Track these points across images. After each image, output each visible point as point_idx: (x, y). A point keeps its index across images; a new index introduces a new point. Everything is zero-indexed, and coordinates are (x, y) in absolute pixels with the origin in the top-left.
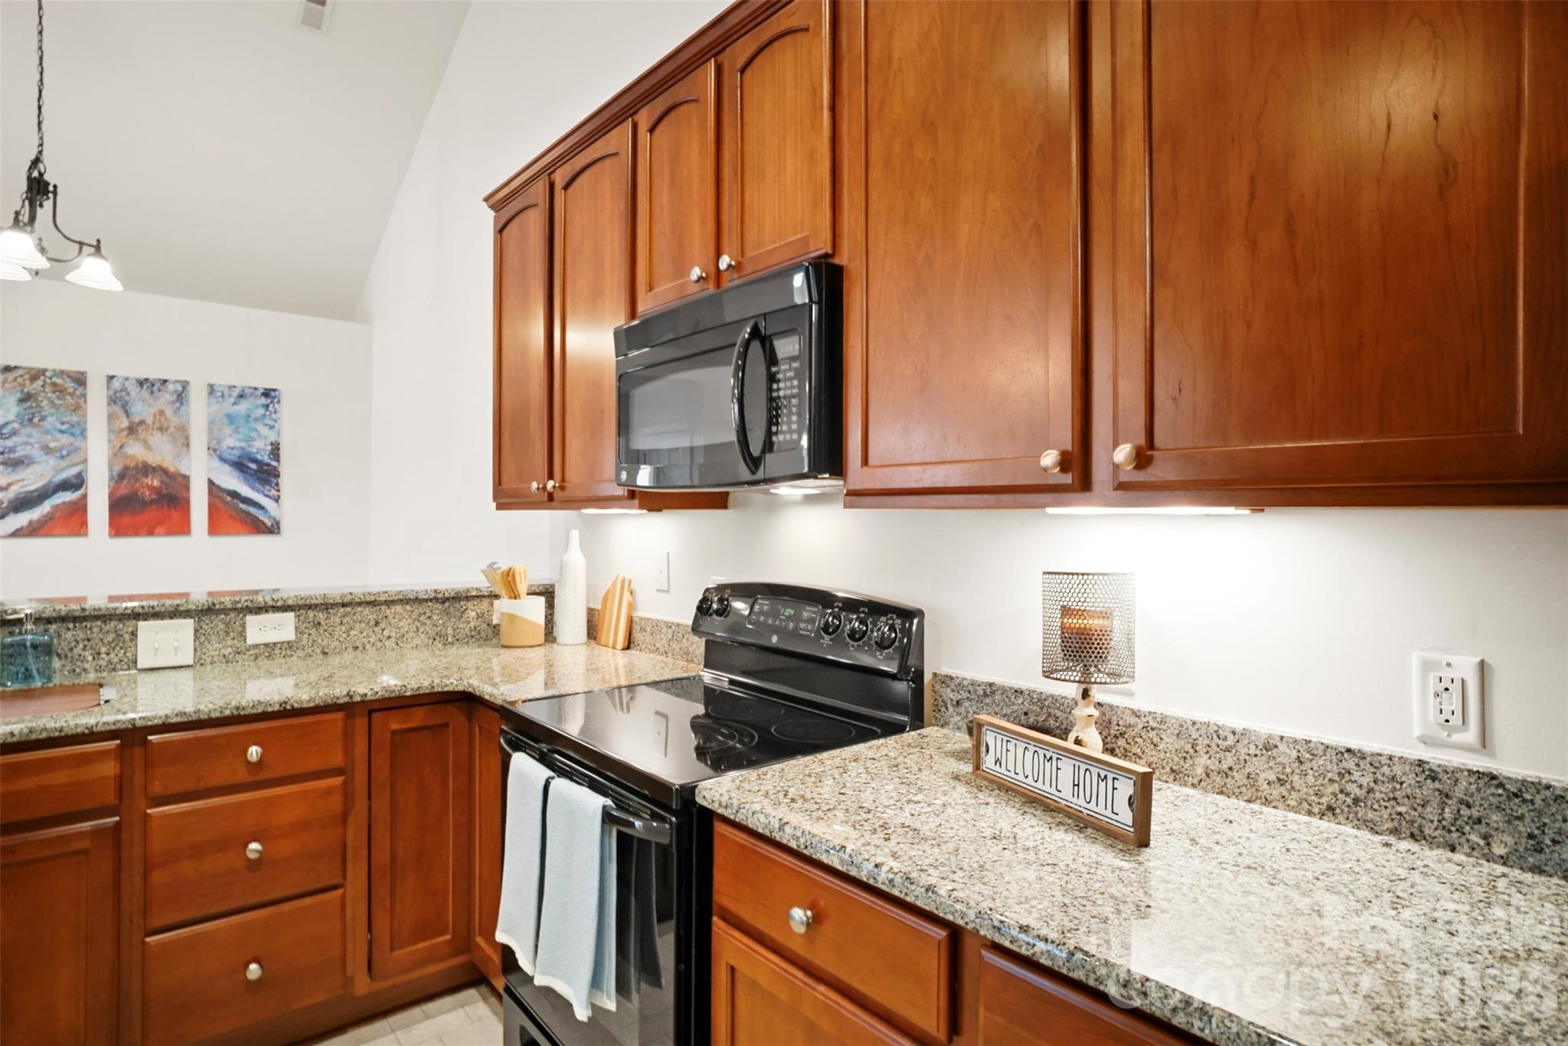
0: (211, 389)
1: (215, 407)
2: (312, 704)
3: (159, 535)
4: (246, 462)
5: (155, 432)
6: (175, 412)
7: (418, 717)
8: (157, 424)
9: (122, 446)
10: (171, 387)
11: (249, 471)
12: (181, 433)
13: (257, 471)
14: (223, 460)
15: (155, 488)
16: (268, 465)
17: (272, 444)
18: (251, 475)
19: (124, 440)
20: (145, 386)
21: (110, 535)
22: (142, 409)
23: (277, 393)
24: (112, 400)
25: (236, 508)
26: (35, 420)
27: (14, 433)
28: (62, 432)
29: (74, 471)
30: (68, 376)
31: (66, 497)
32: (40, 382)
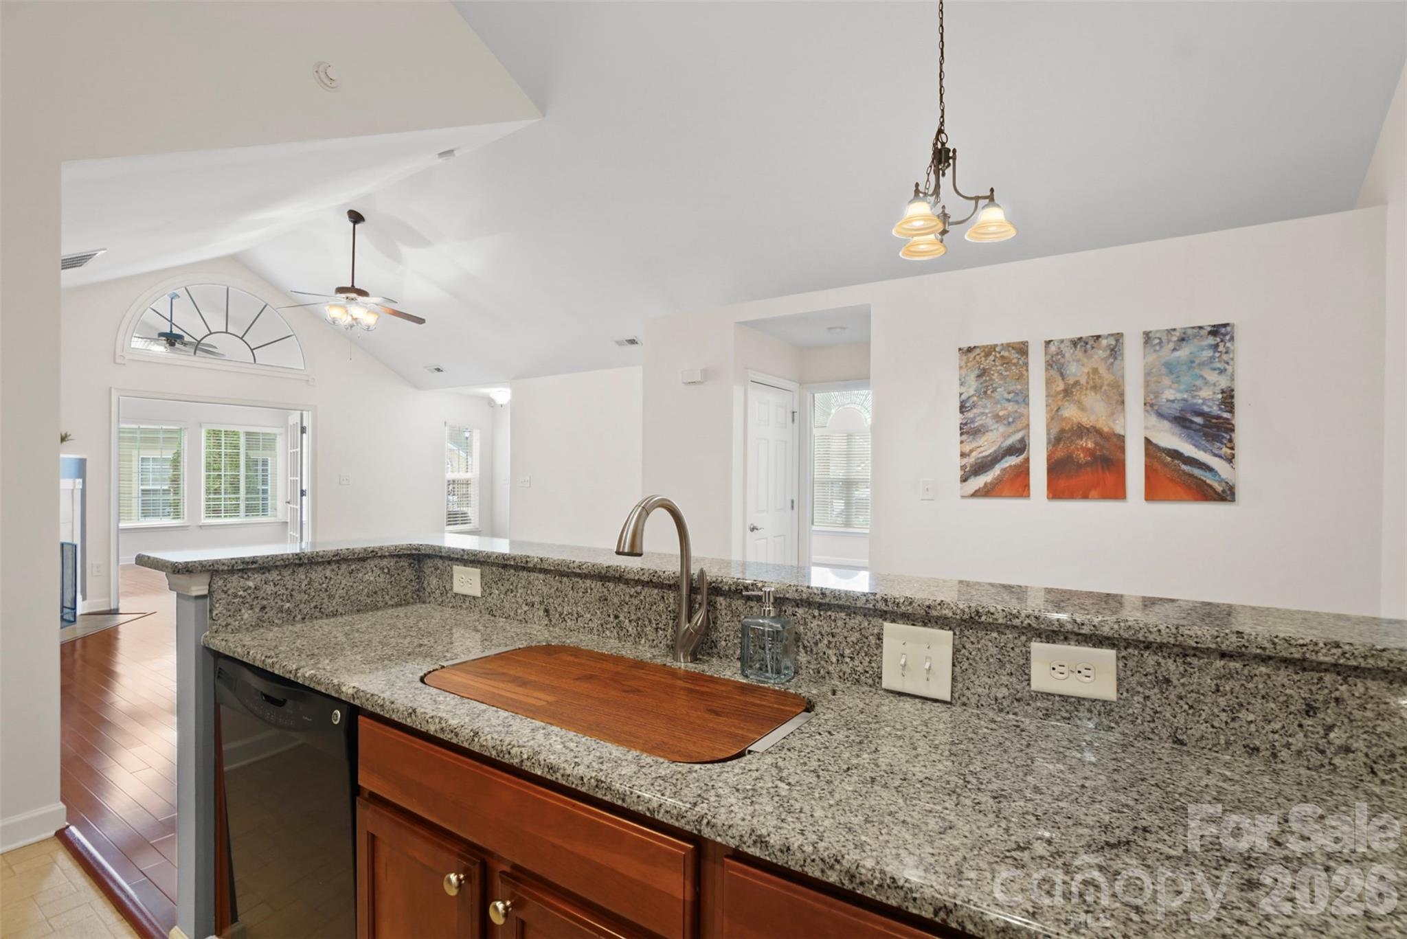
0: (1147, 336)
1: (1151, 358)
3: (1093, 498)
4: (1189, 416)
5: (1088, 392)
6: (1109, 369)
8: (1091, 384)
9: (1059, 409)
10: (1104, 342)
11: (1193, 426)
12: (1115, 391)
13: (1204, 426)
14: (1161, 415)
15: (1089, 449)
16: (1218, 417)
17: (1223, 392)
18: (1197, 431)
19: (1060, 403)
20: (1079, 346)
21: (1048, 498)
22: (1076, 371)
23: (1229, 329)
24: (1049, 365)
25: (1179, 470)
26: (989, 392)
27: (974, 406)
28: (1009, 400)
29: (1018, 436)
30: (1013, 348)
31: (1012, 461)
32: (992, 358)
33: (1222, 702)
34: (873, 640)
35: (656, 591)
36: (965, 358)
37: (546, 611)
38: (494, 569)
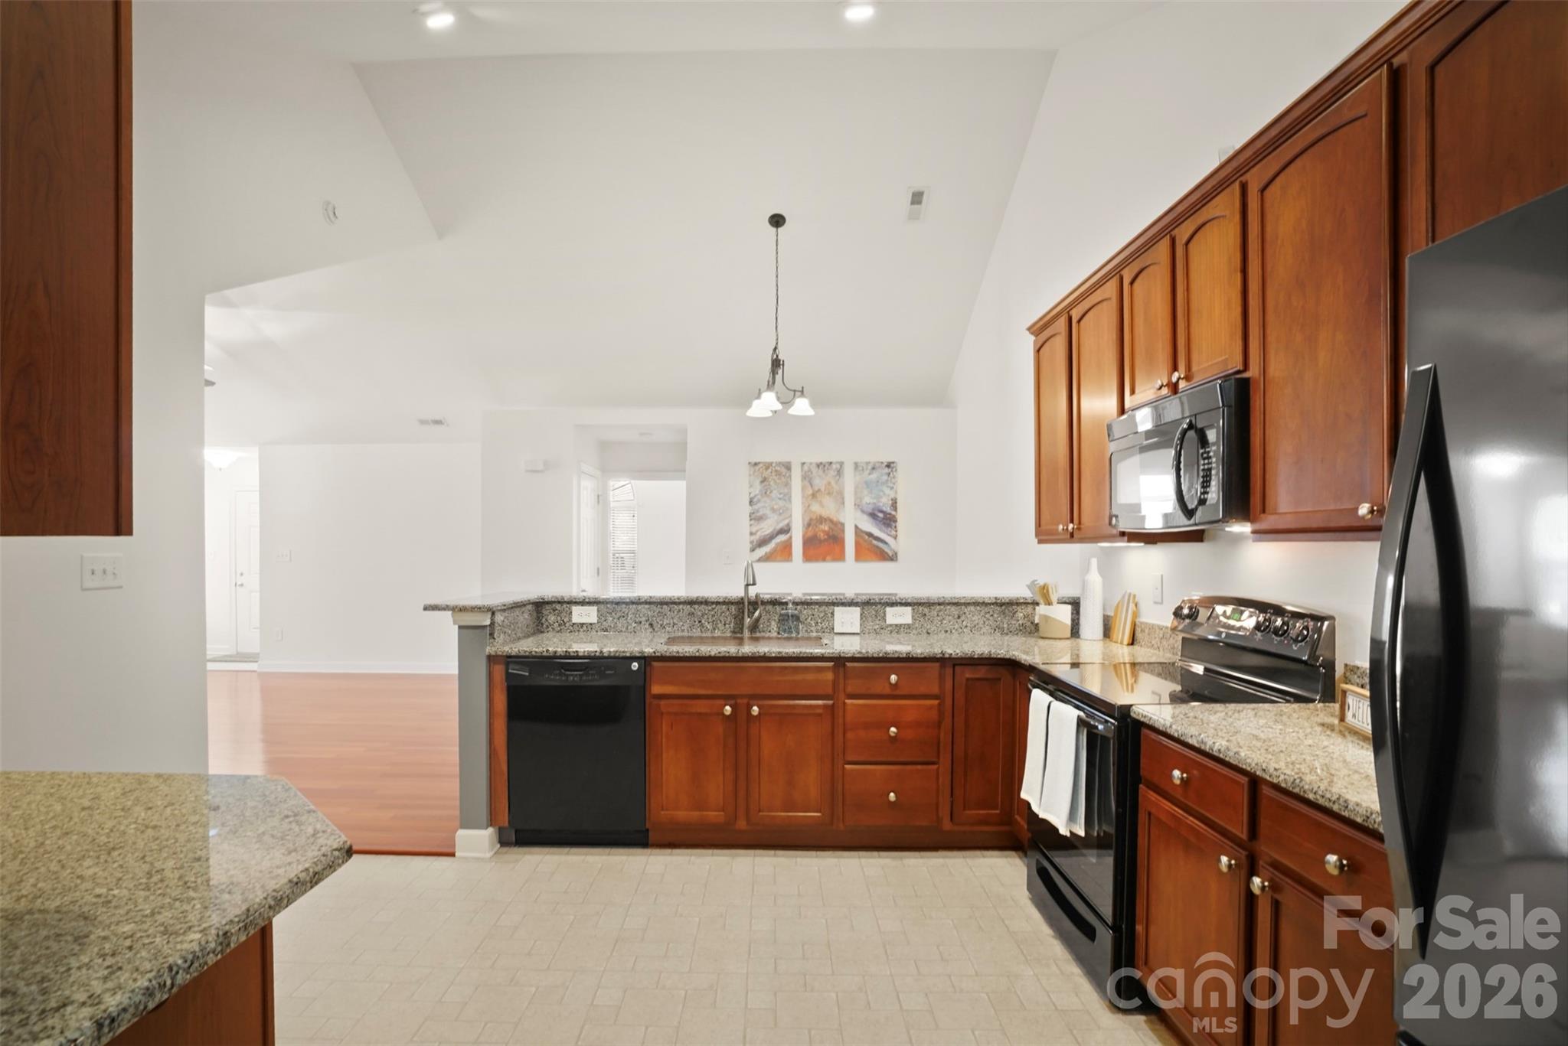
0: (856, 465)
1: (858, 478)
2: (923, 656)
3: (828, 561)
4: (876, 513)
5: (826, 496)
6: (837, 483)
7: (981, 672)
8: (827, 492)
9: (809, 506)
10: (834, 466)
11: (878, 518)
12: (840, 496)
13: (884, 519)
14: (863, 511)
15: (826, 531)
16: (890, 514)
17: (892, 500)
18: (880, 521)
19: (810, 502)
20: (820, 468)
21: (804, 562)
22: (819, 483)
23: (895, 465)
24: (804, 478)
25: (871, 543)
26: (768, 493)
27: (759, 501)
28: (780, 499)
29: (786, 522)
30: (783, 465)
31: (782, 538)
32: (770, 470)
33: (939, 618)
34: (830, 615)
35: (724, 607)
36: (752, 469)
37: (651, 625)
38: (609, 606)
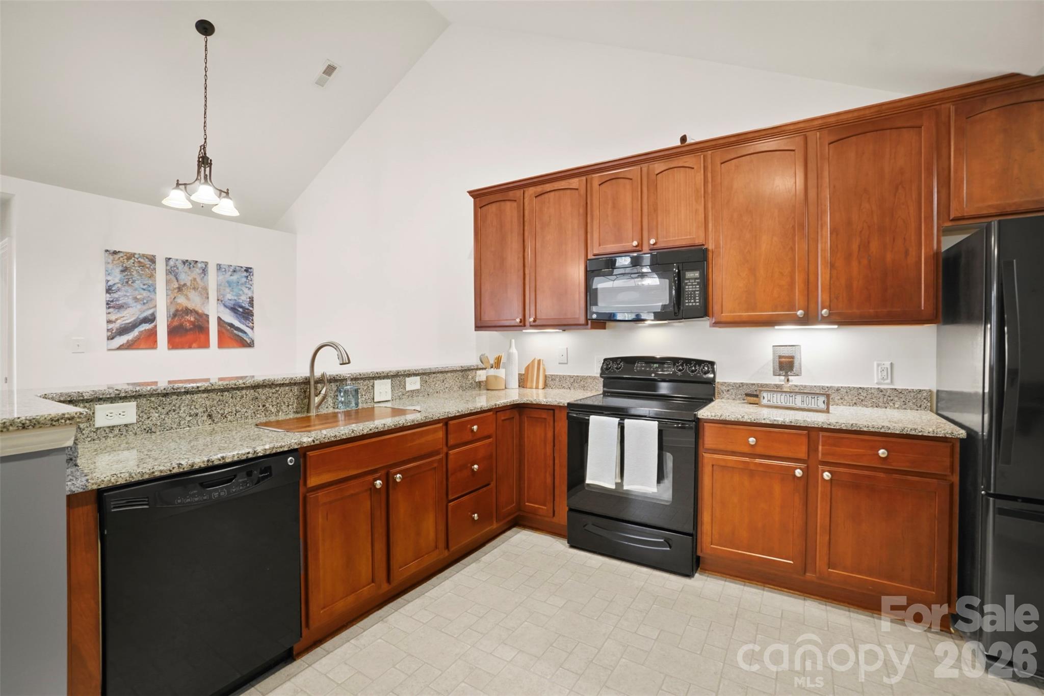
0: (219, 267)
1: (221, 277)
2: (487, 409)
3: (194, 348)
4: (237, 307)
5: (191, 290)
6: (201, 279)
7: (508, 414)
8: (193, 286)
9: (175, 298)
10: (199, 265)
11: (238, 312)
12: (205, 291)
13: (242, 313)
14: (225, 306)
15: (191, 322)
16: (248, 309)
17: (250, 298)
18: (240, 315)
19: (176, 295)
20: (186, 265)
21: (169, 349)
23: (252, 270)
24: (169, 272)
25: (232, 333)
26: (130, 282)
27: (119, 290)
28: (144, 289)
29: (150, 312)
30: (147, 258)
31: (146, 327)
32: (132, 261)
33: (434, 383)
34: (371, 387)
36: (111, 257)
37: (210, 416)
38: (153, 399)
